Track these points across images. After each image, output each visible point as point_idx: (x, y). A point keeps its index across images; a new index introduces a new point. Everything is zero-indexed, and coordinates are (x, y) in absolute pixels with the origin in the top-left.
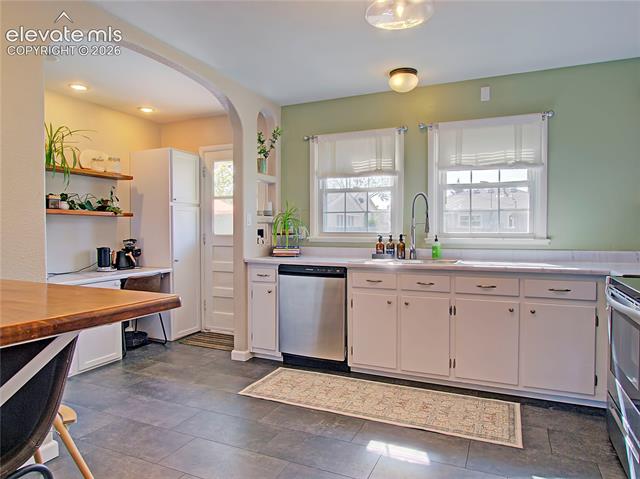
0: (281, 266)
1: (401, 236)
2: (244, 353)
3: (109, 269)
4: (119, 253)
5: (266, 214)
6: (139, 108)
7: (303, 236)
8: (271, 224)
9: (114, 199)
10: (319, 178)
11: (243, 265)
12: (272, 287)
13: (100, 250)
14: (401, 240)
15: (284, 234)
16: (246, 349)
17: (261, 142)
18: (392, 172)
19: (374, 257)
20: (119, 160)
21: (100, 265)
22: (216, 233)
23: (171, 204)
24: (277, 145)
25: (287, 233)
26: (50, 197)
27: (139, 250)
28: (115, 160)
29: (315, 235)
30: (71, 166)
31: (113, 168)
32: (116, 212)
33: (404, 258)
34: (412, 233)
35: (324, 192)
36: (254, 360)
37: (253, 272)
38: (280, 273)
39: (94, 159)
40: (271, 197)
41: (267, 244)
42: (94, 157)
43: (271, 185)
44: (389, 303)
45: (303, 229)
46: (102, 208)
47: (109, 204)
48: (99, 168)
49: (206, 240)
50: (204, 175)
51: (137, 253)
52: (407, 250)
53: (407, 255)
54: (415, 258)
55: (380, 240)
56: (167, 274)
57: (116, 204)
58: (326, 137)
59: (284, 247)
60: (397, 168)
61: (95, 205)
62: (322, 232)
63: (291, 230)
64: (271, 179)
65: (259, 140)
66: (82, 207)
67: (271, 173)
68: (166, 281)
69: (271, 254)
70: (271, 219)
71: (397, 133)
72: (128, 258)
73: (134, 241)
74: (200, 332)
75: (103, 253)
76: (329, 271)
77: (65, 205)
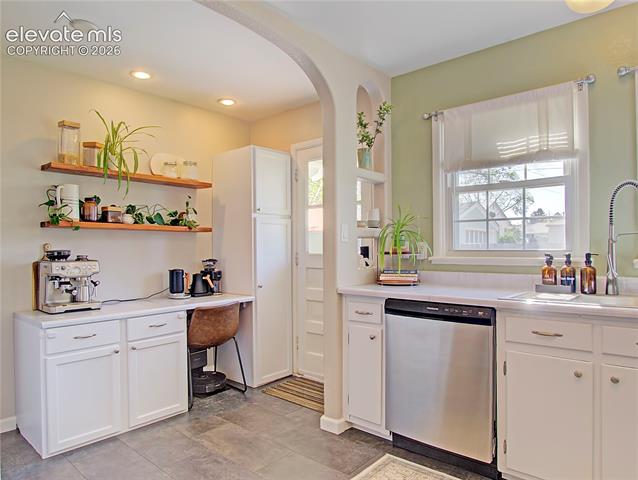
0: (389, 301)
1: (588, 256)
2: (336, 421)
3: (182, 295)
4: (195, 276)
5: (371, 225)
6: (219, 100)
7: (423, 256)
8: (378, 239)
9: (191, 211)
10: (447, 171)
11: (336, 296)
12: (377, 331)
13: (172, 272)
14: (588, 262)
15: (395, 253)
16: (340, 416)
17: (362, 125)
18: (568, 152)
19: (539, 289)
20: (195, 164)
21: (172, 291)
22: (310, 252)
23: (253, 215)
24: (386, 127)
25: (399, 251)
26: (110, 209)
27: (220, 273)
28: (191, 164)
29: (441, 254)
30: (132, 171)
31: (189, 174)
32: (190, 227)
33: (594, 292)
34: (611, 251)
35: (453, 191)
36: (353, 433)
37: (351, 308)
38: (388, 311)
39: (166, 164)
40: (378, 202)
41: (373, 267)
42: (166, 161)
43: (378, 185)
44: (578, 375)
45: (424, 246)
46: (175, 223)
47: (185, 216)
48: (171, 174)
49: (299, 260)
50: (295, 179)
51: (217, 276)
52: (601, 279)
53: (601, 288)
54: (616, 294)
55: (549, 262)
56: (249, 303)
57: (191, 217)
58: (455, 110)
59: (395, 272)
60: (577, 146)
61: (167, 219)
62: (451, 250)
63: (406, 247)
64: (378, 177)
65: (361, 124)
66: (150, 220)
67: (379, 169)
68: (246, 312)
69: (378, 282)
70: (377, 232)
71: (575, 90)
72: (205, 283)
73: (214, 261)
74: (291, 376)
75: (175, 275)
76: (465, 313)
77: (129, 219)
